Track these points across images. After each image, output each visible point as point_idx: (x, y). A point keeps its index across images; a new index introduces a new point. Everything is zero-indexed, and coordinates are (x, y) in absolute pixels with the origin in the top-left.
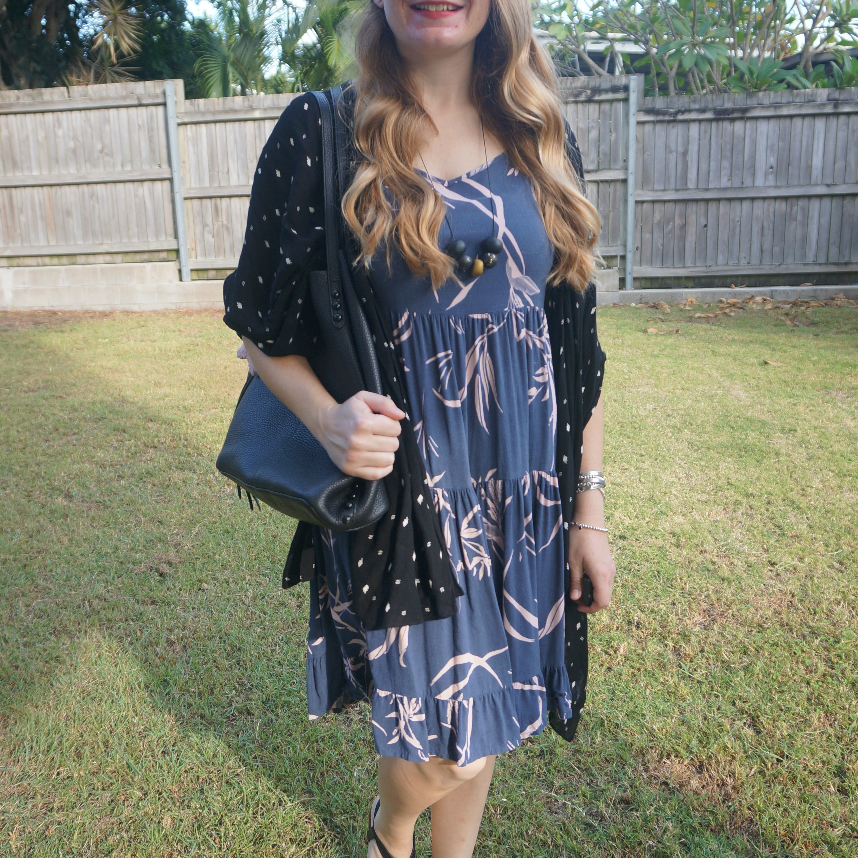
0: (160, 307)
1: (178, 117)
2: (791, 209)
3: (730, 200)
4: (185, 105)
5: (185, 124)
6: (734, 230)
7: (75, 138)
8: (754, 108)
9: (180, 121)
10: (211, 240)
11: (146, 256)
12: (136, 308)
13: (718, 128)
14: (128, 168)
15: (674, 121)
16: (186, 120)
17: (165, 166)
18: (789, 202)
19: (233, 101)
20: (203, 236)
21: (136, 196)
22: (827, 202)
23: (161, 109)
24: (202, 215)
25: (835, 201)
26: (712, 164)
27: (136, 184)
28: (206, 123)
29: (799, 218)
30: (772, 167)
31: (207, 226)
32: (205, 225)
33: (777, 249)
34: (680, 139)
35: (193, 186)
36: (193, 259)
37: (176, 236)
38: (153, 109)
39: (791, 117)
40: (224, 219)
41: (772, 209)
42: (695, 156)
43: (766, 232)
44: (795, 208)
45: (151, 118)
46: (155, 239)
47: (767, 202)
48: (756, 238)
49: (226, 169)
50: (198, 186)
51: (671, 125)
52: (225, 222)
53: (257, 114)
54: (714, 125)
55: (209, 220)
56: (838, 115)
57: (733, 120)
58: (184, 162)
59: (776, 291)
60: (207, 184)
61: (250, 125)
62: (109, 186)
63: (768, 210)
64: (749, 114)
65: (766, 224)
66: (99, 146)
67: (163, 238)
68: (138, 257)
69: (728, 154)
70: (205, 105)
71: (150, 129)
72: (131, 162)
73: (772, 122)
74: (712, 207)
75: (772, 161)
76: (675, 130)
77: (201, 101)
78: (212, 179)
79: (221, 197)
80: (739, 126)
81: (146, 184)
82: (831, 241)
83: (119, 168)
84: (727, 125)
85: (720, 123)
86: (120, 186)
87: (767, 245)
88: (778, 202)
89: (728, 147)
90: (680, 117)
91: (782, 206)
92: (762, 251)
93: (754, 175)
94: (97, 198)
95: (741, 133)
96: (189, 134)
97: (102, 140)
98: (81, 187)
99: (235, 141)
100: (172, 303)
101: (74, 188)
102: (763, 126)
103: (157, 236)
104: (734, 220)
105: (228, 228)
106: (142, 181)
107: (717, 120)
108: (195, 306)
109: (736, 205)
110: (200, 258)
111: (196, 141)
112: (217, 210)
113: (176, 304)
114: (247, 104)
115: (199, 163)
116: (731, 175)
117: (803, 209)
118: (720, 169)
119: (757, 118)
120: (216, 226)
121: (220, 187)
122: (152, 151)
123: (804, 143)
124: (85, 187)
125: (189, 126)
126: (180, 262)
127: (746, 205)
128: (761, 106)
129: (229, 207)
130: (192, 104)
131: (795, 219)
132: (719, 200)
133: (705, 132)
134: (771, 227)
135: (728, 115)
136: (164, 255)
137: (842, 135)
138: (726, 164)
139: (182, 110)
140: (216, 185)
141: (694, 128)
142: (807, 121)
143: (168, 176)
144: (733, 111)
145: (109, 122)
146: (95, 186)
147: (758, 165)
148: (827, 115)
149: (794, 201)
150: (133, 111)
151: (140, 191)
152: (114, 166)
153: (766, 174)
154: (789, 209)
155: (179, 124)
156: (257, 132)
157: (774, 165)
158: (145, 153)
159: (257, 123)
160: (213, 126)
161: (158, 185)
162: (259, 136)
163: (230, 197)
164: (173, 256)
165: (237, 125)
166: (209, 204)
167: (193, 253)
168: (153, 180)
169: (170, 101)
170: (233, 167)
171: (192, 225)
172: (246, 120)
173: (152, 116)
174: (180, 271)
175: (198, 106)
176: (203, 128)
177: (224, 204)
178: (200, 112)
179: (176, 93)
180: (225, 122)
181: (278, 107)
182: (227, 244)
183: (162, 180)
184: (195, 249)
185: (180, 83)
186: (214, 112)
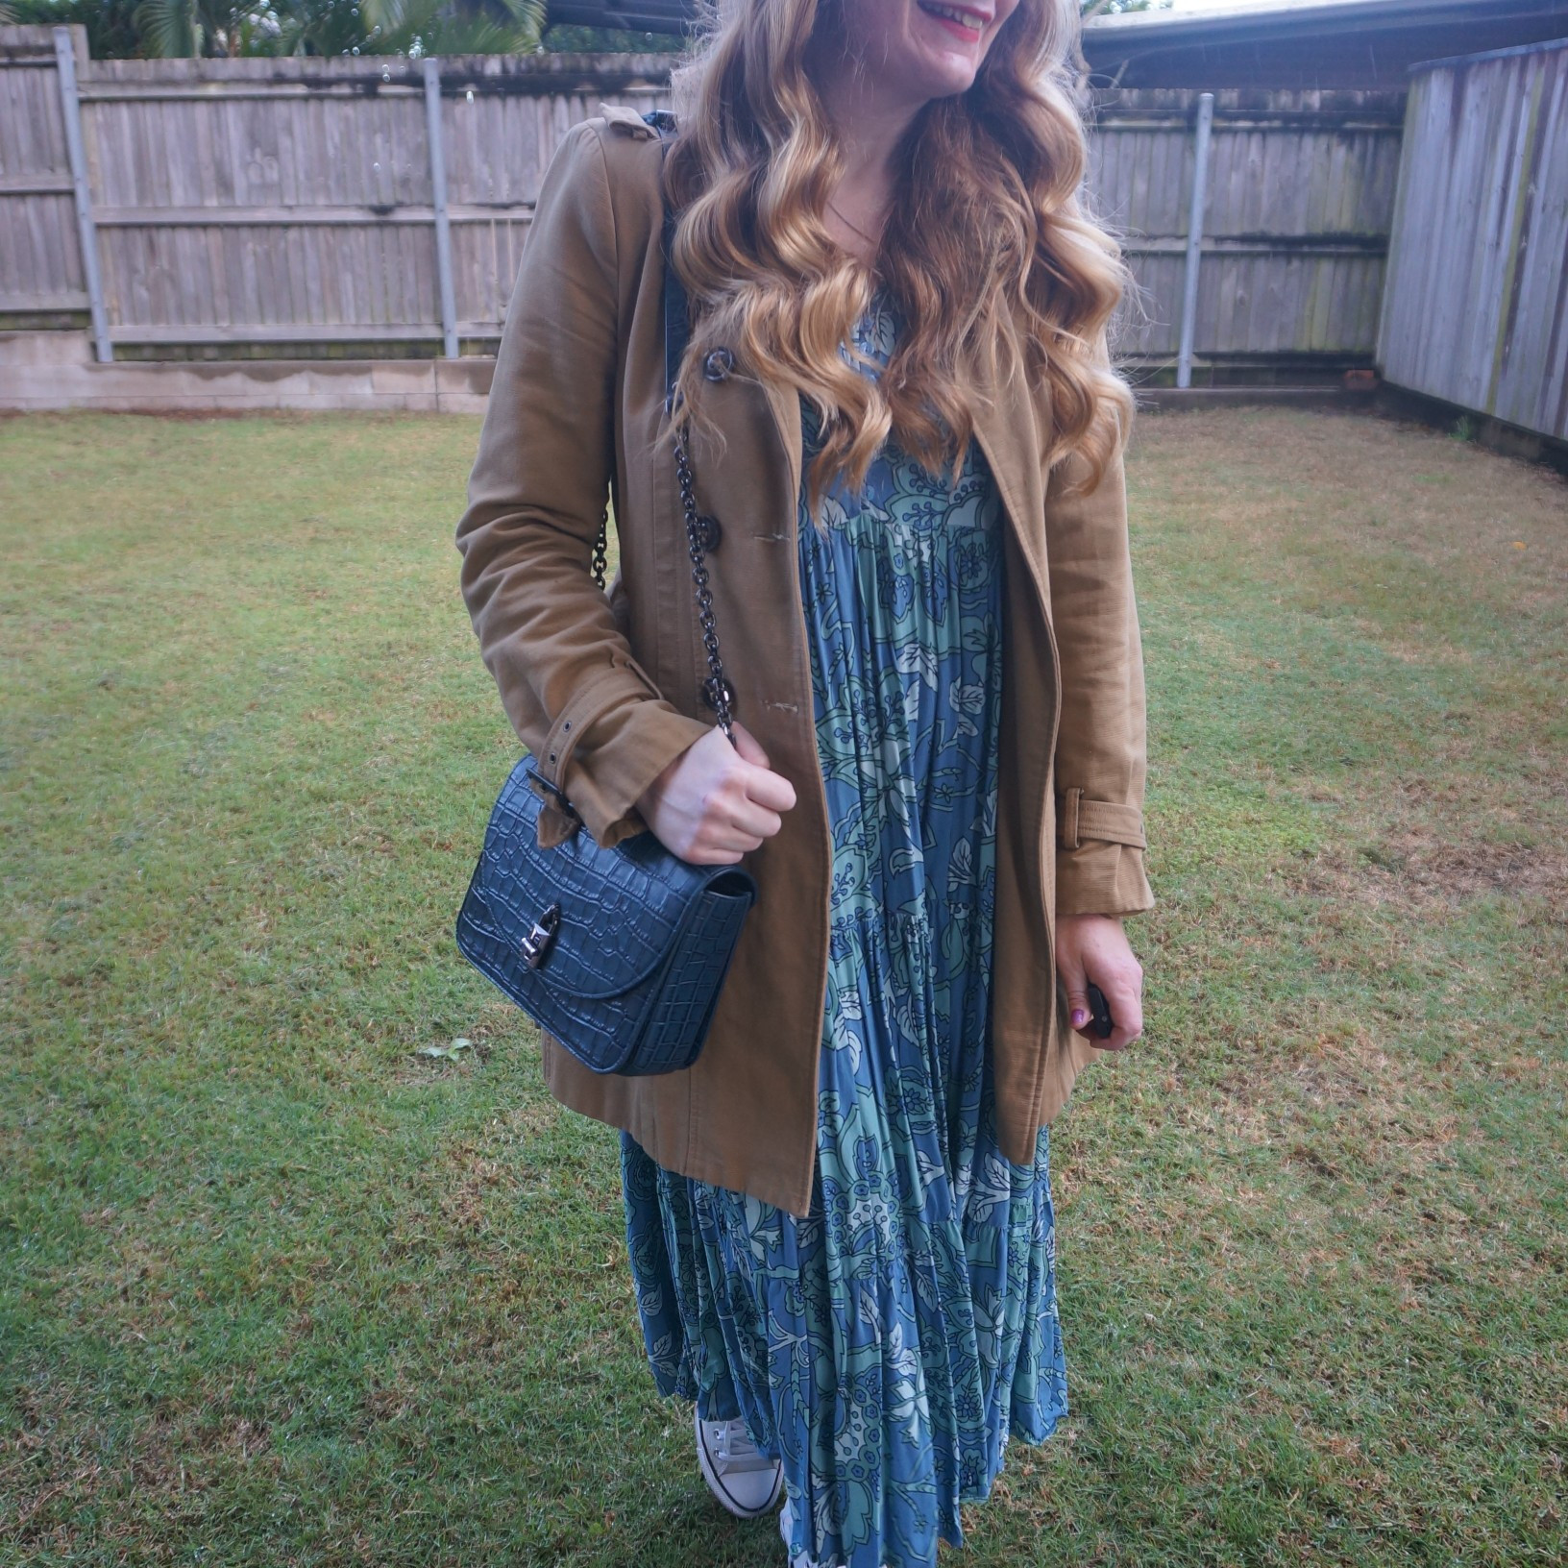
0: (62, 404)
1: (79, 89)
4: (90, 69)
5: (93, 101)
9: (82, 95)
10: (146, 296)
11: (35, 321)
12: (22, 405)
16: (94, 94)
17: (61, 171)
19: (171, 66)
20: (130, 288)
21: (14, 220)
23: (48, 75)
24: (128, 254)
27: (13, 201)
28: (129, 101)
31: (137, 271)
32: (133, 270)
35: (111, 205)
36: (116, 327)
37: (84, 286)
38: (36, 73)
40: (164, 262)
45: (33, 87)
46: (49, 291)
49: (164, 180)
50: (117, 206)
52: (166, 265)
53: (213, 90)
55: (140, 261)
58: (93, 164)
60: (133, 201)
61: (201, 111)
67: (63, 290)
68: (22, 322)
70: (124, 69)
71: (34, 107)
77: (119, 64)
78: (142, 194)
79: (159, 226)
81: (31, 203)
96: (100, 117)
99: (178, 133)
100: (83, 398)
103: (53, 286)
105: (171, 278)
106: (22, 195)
108: (124, 404)
110: (127, 326)
111: (110, 129)
112: (152, 248)
113: (89, 399)
114: (194, 71)
115: (117, 167)
120: (152, 273)
121: (156, 208)
122: (38, 142)
125: (98, 107)
126: (94, 331)
129: (172, 244)
130: (102, 68)
136: (66, 320)
139: (86, 76)
140: (149, 204)
143: (64, 186)
151: (21, 213)
155: (83, 102)
156: (214, 122)
158: (25, 146)
159: (213, 106)
160: (139, 107)
161: (51, 203)
162: (218, 128)
163: (173, 226)
164: (80, 321)
165: (179, 108)
166: (139, 239)
167: (115, 316)
168: (42, 194)
169: (65, 61)
170: (177, 175)
171: (110, 269)
172: (195, 100)
173: (34, 85)
174: (94, 347)
175: (114, 70)
176: (124, 112)
177: (163, 237)
178: (116, 82)
179: (74, 48)
180: (160, 100)
181: (248, 81)
182: (171, 304)
183: (57, 194)
184: (119, 311)
185: (80, 31)
186: (140, 84)
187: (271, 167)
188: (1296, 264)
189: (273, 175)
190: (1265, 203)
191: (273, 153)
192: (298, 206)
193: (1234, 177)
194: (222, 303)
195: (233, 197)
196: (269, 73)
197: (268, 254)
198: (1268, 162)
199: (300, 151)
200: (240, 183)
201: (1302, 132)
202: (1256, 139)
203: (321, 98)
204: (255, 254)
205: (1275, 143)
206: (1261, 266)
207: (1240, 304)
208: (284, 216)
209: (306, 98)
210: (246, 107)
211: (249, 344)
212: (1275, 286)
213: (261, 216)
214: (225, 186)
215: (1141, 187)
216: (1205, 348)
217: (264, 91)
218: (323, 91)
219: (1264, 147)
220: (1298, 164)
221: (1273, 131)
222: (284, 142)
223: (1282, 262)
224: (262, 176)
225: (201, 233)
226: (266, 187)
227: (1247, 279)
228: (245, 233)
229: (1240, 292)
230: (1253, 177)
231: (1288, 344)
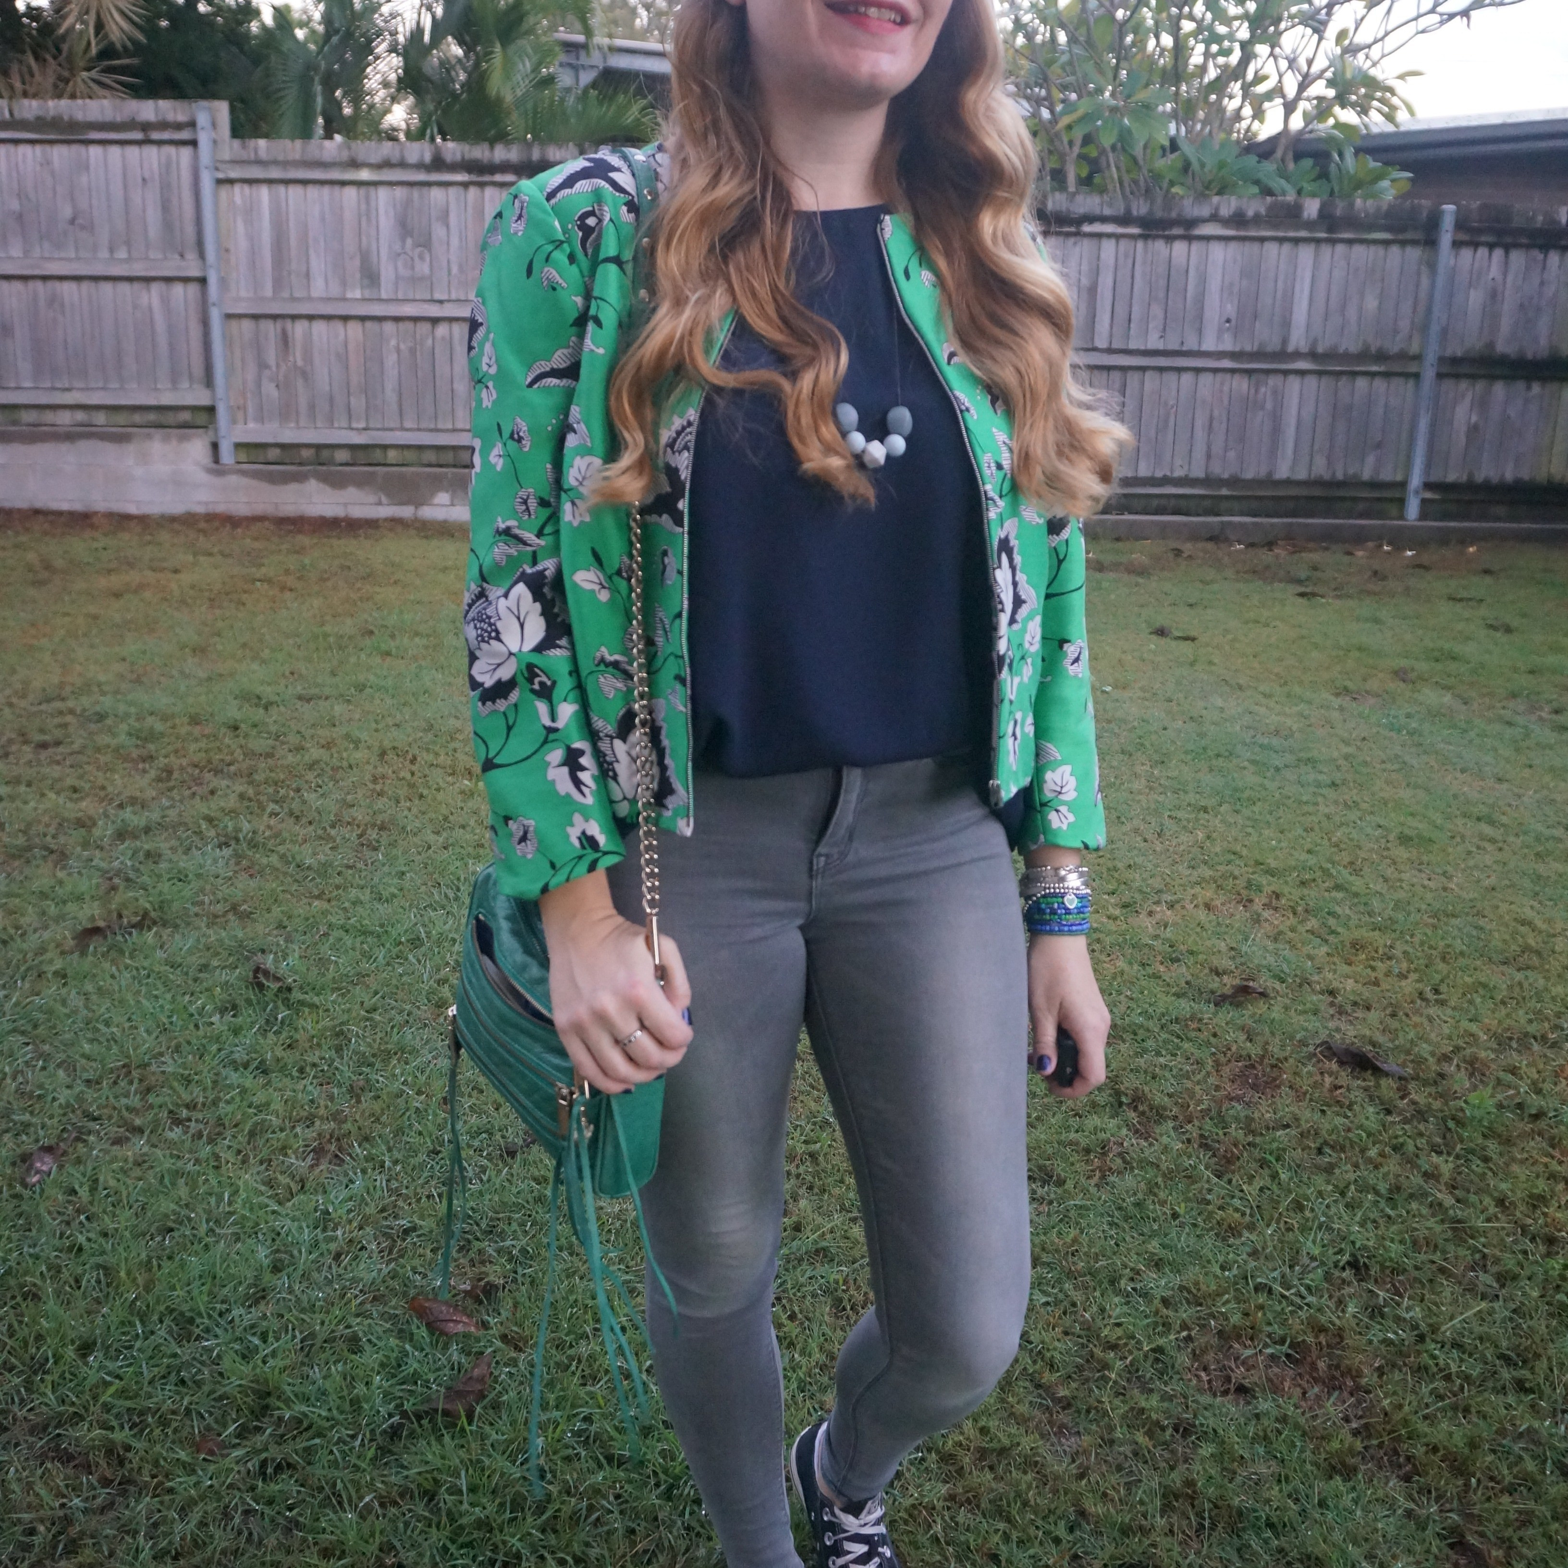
0: (177, 508)
1: (217, 169)
2: (1257, 391)
3: (1161, 369)
4: (231, 148)
5: (231, 182)
6: (1166, 421)
7: (21, 195)
8: (1205, 221)
9: (221, 176)
10: (275, 393)
11: (152, 417)
12: (132, 509)
13: (1146, 251)
14: (122, 254)
15: (1077, 234)
16: (233, 175)
17: (191, 255)
18: (1253, 378)
19: (321, 148)
20: (259, 385)
21: (135, 307)
22: (1312, 382)
23: (186, 153)
24: (258, 346)
25: (1325, 380)
26: (1135, 308)
27: (137, 286)
28: (270, 182)
29: (1269, 406)
30: (1228, 321)
31: (267, 367)
32: (262, 365)
33: (1232, 454)
34: (1085, 267)
35: (243, 294)
36: (240, 426)
37: (209, 381)
38: (171, 150)
39: (1262, 240)
40: (298, 357)
41: (1226, 388)
42: (1108, 295)
43: (1215, 424)
44: (1263, 390)
45: (167, 166)
46: (169, 386)
47: (1219, 376)
48: (1200, 434)
49: (304, 269)
50: (250, 296)
51: (1072, 240)
52: (299, 360)
53: (365, 175)
54: (1140, 244)
55: (271, 357)
56: (1333, 242)
57: (1170, 239)
58: (227, 250)
59: (1230, 523)
60: (268, 292)
61: (350, 193)
62: (85, 285)
63: (1221, 391)
64: (1198, 231)
65: (1216, 413)
66: (67, 212)
67: (186, 384)
68: (137, 418)
69: (1161, 295)
70: (268, 149)
71: (166, 187)
72: (128, 243)
73: (1233, 246)
74: (1133, 379)
75: (1230, 309)
76: (1077, 249)
77: (262, 143)
78: (278, 283)
79: (294, 317)
80: (1179, 247)
81: (156, 287)
82: (1316, 448)
83: (104, 254)
84: (1160, 245)
85: (1150, 242)
86: (107, 288)
87: (1218, 447)
88: (1237, 377)
89: (1162, 283)
90: (1087, 228)
91: (1241, 384)
92: (1209, 456)
93: (1200, 332)
94: (62, 305)
95: (1184, 261)
96: (238, 200)
97: (72, 199)
98: (31, 284)
99: (323, 219)
100: (199, 503)
101: (18, 285)
102: (1217, 251)
103: (174, 381)
104: (1166, 404)
105: (304, 375)
106: (148, 280)
107: (1145, 237)
108: (243, 510)
109: (1172, 377)
110: (251, 425)
111: (250, 214)
112: (285, 340)
113: (206, 503)
114: (345, 153)
115: (253, 253)
116: (1164, 329)
117: (1275, 392)
118: (1146, 319)
119: (1208, 238)
120: (283, 368)
121: (293, 299)
122: (168, 226)
123: (1280, 284)
124: (39, 285)
125: (237, 188)
126: (216, 430)
127: (1187, 378)
128: (1214, 218)
129: (308, 336)
130: (244, 147)
131: (1262, 408)
132: (1143, 369)
133: (1126, 256)
134: (1225, 419)
135: (1164, 229)
136: (185, 415)
137: (1338, 274)
138: (1157, 311)
139: (227, 156)
140: (286, 294)
141: (1108, 248)
142: (1287, 247)
143: (195, 273)
144: (1173, 223)
145: (87, 168)
146: (57, 285)
147: (1208, 314)
148: (1318, 241)
149: (1262, 377)
150: (133, 152)
151: (144, 299)
152: (95, 248)
153: (1220, 332)
154: (1252, 391)
155: (220, 182)
156: (363, 207)
157: (1233, 316)
158: (154, 229)
159: (363, 190)
160: (281, 189)
161: (178, 289)
162: (367, 213)
163: (311, 318)
164: (202, 418)
165: (326, 190)
166: (270, 329)
167: (240, 415)
168: (168, 280)
169: (204, 139)
170: (318, 264)
171: (238, 364)
172: (343, 183)
173: (168, 165)
174: (215, 446)
175: (256, 151)
176: (264, 191)
177: (299, 329)
178: (259, 162)
179: (214, 125)
180: (304, 182)
181: (402, 165)
182: (303, 402)
183: (186, 280)
184: (244, 408)
185: (223, 108)
186: (285, 164)
187: (421, 257)
188: (1536, 388)
189: (423, 268)
190: (1505, 325)
191: (426, 243)
192: (449, 301)
193: (1472, 292)
194: (358, 403)
195: (379, 286)
196: (428, 158)
197: (413, 351)
198: (1510, 279)
199: (455, 242)
200: (387, 273)
201: (1545, 248)
202: (1498, 253)
203: (482, 185)
204: (398, 350)
205: (1517, 258)
206: (1499, 389)
207: (1473, 430)
208: (434, 311)
209: (465, 185)
210: (400, 193)
211: (385, 447)
212: (1512, 412)
213: (409, 310)
214: (371, 277)
215: (1371, 303)
216: (1436, 476)
217: (422, 177)
218: (487, 178)
219: (1506, 263)
220: (1542, 283)
221: (1517, 246)
222: (438, 231)
223: (1520, 385)
224: (413, 268)
225: (339, 325)
226: (414, 281)
227: (1482, 404)
228: (389, 327)
229: (1474, 418)
230: (1494, 295)
231: (1525, 474)
